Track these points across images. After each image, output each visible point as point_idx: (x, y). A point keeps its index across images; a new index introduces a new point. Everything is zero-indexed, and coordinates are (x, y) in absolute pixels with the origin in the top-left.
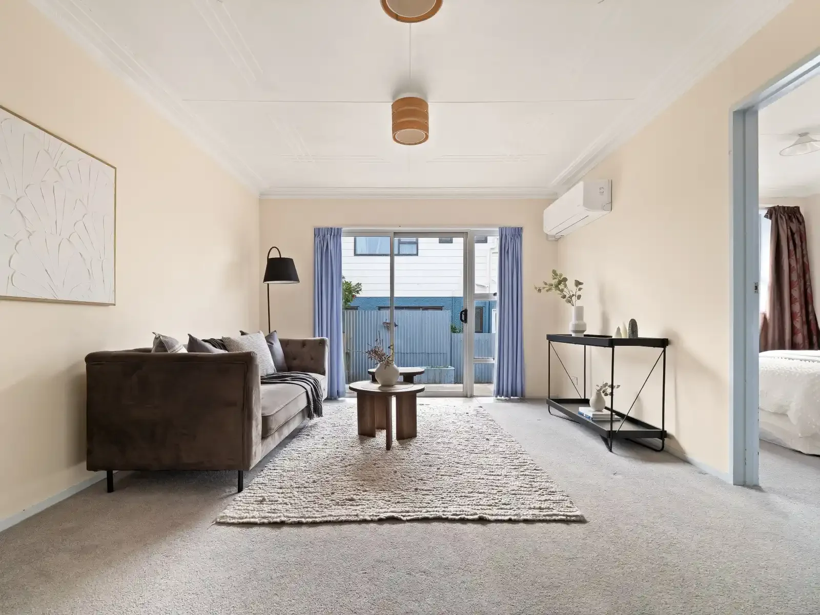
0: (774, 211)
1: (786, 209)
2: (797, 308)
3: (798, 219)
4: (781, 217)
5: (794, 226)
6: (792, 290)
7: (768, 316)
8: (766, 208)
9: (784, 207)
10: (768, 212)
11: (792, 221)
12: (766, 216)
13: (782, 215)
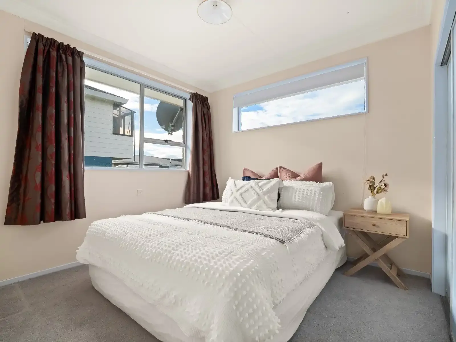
0: (194, 96)
1: (201, 96)
2: (207, 168)
3: (207, 106)
4: (198, 101)
5: (205, 110)
6: (204, 156)
7: (190, 173)
8: (190, 93)
9: (200, 95)
10: (191, 96)
11: (204, 107)
12: (190, 99)
13: (199, 100)
